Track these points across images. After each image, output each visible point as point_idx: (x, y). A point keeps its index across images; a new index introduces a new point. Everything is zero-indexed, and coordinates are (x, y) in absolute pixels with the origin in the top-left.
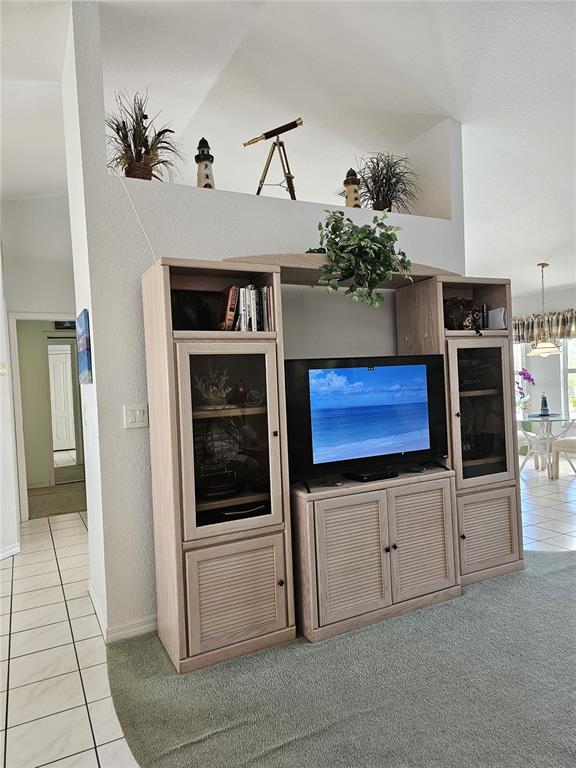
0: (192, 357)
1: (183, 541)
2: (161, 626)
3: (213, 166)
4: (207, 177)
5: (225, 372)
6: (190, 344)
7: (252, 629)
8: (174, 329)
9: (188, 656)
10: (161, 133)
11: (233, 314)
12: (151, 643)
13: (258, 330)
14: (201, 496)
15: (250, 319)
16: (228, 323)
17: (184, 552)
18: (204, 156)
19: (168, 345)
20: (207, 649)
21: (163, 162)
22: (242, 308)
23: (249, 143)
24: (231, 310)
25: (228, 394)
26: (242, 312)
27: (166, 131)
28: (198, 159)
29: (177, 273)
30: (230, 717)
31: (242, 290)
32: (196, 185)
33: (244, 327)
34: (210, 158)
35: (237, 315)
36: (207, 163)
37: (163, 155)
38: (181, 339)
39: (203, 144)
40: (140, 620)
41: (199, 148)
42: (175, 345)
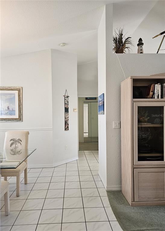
0: (138, 107)
1: (133, 165)
2: (123, 189)
3: (143, 46)
4: (141, 50)
5: (147, 112)
6: (138, 103)
7: (155, 198)
8: (133, 98)
9: (134, 201)
10: (127, 39)
11: (152, 93)
12: (120, 194)
13: (161, 98)
14: (139, 152)
15: (158, 95)
16: (150, 96)
17: (134, 168)
18: (140, 43)
19: (131, 103)
20: (140, 201)
21: (127, 48)
22: (156, 91)
23: (155, 37)
24: (152, 92)
25: (148, 119)
26: (155, 92)
27: (129, 38)
28: (138, 45)
29: (135, 81)
30: (152, 225)
31: (156, 85)
32: (137, 53)
33: (156, 97)
34: (142, 44)
35: (154, 94)
36: (141, 45)
37: (127, 45)
38: (135, 102)
39: (140, 40)
40: (116, 186)
41: (139, 41)
42: (133, 103)
